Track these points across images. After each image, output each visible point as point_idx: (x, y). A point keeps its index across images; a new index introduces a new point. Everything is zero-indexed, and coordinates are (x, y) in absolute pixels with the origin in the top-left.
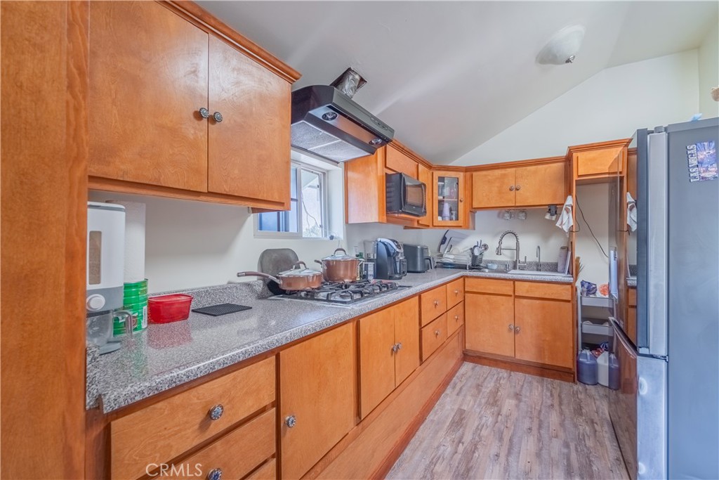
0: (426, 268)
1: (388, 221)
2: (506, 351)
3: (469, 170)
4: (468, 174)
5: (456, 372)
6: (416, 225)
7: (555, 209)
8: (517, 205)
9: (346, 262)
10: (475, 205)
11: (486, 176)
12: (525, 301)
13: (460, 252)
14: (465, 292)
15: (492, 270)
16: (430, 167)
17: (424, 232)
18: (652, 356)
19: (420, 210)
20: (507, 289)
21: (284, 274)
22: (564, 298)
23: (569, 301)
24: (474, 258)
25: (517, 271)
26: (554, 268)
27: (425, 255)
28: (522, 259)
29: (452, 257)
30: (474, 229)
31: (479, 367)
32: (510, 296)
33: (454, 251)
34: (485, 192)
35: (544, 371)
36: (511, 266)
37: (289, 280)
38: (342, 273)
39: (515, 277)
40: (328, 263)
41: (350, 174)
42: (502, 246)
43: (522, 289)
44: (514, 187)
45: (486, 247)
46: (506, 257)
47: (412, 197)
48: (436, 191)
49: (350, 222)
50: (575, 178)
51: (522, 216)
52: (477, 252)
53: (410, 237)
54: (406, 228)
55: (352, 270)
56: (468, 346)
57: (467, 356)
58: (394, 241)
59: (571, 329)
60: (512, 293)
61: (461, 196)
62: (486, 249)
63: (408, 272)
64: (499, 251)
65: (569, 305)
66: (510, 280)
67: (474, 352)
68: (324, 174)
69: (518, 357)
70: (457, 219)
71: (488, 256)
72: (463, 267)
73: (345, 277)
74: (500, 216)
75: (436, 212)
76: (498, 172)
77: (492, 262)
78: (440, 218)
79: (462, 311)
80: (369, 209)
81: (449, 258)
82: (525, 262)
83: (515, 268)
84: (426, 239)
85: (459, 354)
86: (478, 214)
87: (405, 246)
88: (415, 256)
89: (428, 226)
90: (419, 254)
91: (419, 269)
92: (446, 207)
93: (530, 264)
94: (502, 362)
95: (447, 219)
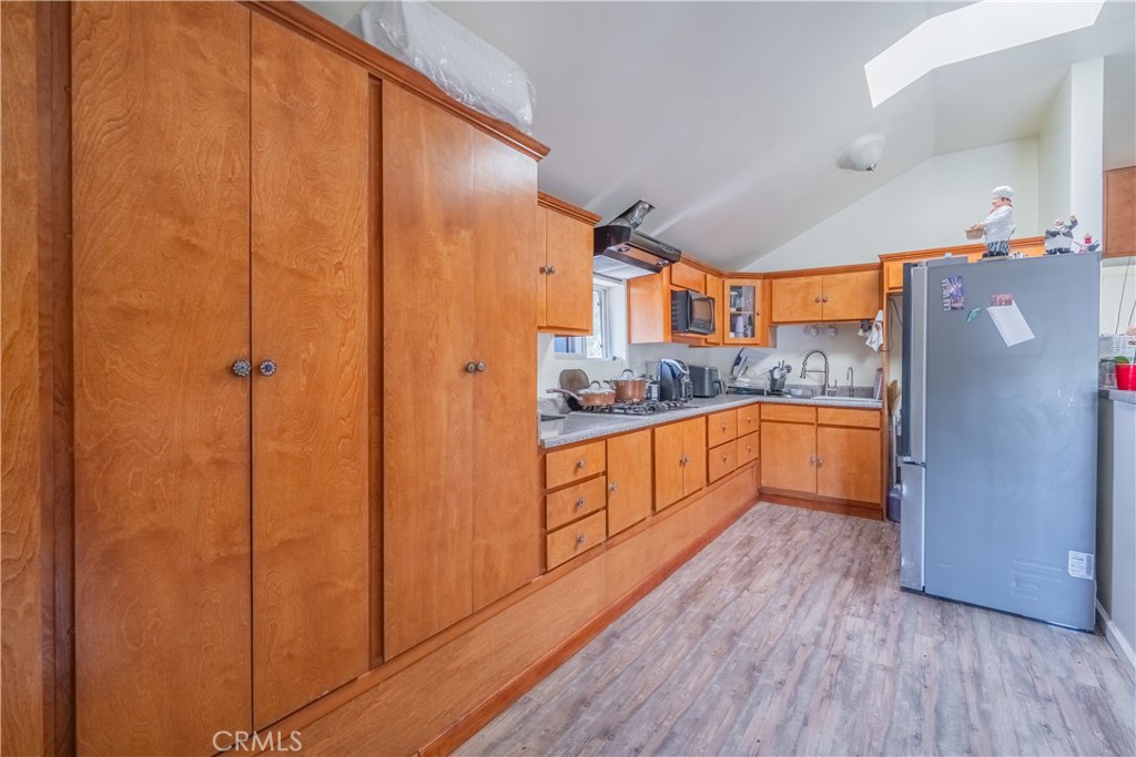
0: (715, 394)
1: (673, 341)
2: (807, 486)
3: (769, 277)
4: (767, 281)
5: (749, 508)
6: (703, 343)
7: (867, 324)
8: (825, 319)
9: (634, 382)
10: (775, 319)
11: (787, 284)
12: (829, 430)
13: (757, 374)
14: (761, 421)
15: (795, 396)
16: (720, 275)
17: (713, 350)
18: (913, 463)
19: (709, 326)
20: (809, 416)
21: (582, 392)
22: (873, 426)
23: (877, 429)
24: (774, 381)
25: (827, 397)
26: (869, 393)
27: (714, 378)
28: (832, 383)
29: (747, 380)
30: (775, 347)
31: (775, 507)
32: (812, 424)
33: (749, 373)
34: (787, 302)
35: (850, 508)
36: (819, 391)
37: (587, 397)
38: (630, 393)
39: (818, 402)
40: (617, 383)
41: (632, 290)
42: (807, 368)
43: (825, 416)
44: (821, 298)
45: (789, 369)
46: (813, 381)
47: (700, 312)
48: (727, 303)
49: (633, 342)
50: (886, 291)
51: (831, 332)
52: (777, 375)
53: (697, 357)
54: (691, 346)
55: (640, 389)
56: (764, 483)
57: (763, 495)
58: (679, 362)
59: (879, 461)
60: (814, 421)
61: (758, 308)
62: (789, 371)
63: (695, 397)
64: (803, 375)
65: (878, 433)
66: (812, 406)
67: (772, 489)
68: (605, 291)
69: (820, 493)
70: (753, 335)
71: (791, 379)
72: (759, 392)
73: (634, 397)
74: (806, 331)
75: (727, 327)
76: (802, 280)
77: (797, 387)
78: (732, 335)
79: (757, 442)
80: (653, 328)
81: (743, 382)
82: (835, 387)
83: (823, 393)
84: (716, 359)
85: (753, 491)
86: (780, 330)
87: (691, 367)
88: (703, 379)
89: (718, 344)
90: (707, 377)
91: (707, 394)
92: (741, 322)
93: (842, 389)
94: (803, 500)
95: (741, 335)
